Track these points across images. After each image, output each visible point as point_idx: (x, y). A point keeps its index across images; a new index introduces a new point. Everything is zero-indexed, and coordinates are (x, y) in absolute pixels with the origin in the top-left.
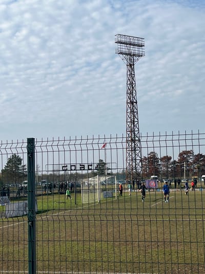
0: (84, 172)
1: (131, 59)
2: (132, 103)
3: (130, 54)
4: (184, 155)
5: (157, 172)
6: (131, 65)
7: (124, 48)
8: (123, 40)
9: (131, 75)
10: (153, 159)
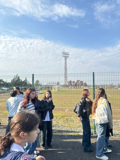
0: (54, 84)
1: (66, 58)
2: (66, 68)
3: (65, 57)
4: (78, 81)
5: (71, 85)
6: (66, 59)
7: (64, 55)
8: (64, 53)
9: (66, 62)
10: (70, 82)
